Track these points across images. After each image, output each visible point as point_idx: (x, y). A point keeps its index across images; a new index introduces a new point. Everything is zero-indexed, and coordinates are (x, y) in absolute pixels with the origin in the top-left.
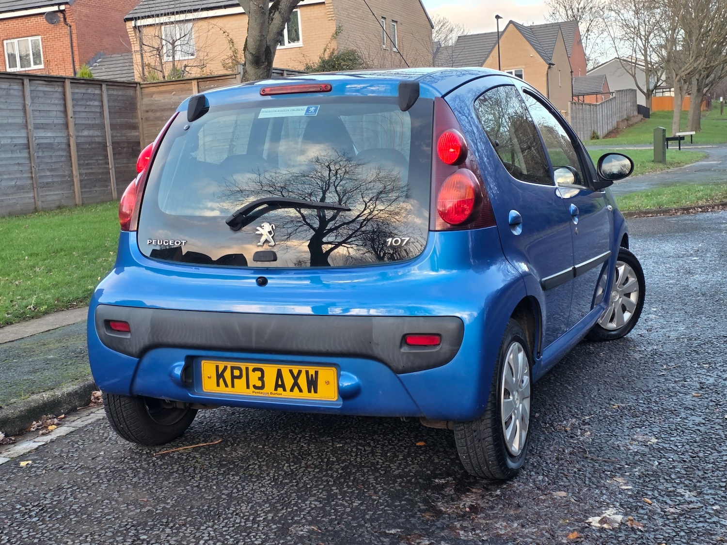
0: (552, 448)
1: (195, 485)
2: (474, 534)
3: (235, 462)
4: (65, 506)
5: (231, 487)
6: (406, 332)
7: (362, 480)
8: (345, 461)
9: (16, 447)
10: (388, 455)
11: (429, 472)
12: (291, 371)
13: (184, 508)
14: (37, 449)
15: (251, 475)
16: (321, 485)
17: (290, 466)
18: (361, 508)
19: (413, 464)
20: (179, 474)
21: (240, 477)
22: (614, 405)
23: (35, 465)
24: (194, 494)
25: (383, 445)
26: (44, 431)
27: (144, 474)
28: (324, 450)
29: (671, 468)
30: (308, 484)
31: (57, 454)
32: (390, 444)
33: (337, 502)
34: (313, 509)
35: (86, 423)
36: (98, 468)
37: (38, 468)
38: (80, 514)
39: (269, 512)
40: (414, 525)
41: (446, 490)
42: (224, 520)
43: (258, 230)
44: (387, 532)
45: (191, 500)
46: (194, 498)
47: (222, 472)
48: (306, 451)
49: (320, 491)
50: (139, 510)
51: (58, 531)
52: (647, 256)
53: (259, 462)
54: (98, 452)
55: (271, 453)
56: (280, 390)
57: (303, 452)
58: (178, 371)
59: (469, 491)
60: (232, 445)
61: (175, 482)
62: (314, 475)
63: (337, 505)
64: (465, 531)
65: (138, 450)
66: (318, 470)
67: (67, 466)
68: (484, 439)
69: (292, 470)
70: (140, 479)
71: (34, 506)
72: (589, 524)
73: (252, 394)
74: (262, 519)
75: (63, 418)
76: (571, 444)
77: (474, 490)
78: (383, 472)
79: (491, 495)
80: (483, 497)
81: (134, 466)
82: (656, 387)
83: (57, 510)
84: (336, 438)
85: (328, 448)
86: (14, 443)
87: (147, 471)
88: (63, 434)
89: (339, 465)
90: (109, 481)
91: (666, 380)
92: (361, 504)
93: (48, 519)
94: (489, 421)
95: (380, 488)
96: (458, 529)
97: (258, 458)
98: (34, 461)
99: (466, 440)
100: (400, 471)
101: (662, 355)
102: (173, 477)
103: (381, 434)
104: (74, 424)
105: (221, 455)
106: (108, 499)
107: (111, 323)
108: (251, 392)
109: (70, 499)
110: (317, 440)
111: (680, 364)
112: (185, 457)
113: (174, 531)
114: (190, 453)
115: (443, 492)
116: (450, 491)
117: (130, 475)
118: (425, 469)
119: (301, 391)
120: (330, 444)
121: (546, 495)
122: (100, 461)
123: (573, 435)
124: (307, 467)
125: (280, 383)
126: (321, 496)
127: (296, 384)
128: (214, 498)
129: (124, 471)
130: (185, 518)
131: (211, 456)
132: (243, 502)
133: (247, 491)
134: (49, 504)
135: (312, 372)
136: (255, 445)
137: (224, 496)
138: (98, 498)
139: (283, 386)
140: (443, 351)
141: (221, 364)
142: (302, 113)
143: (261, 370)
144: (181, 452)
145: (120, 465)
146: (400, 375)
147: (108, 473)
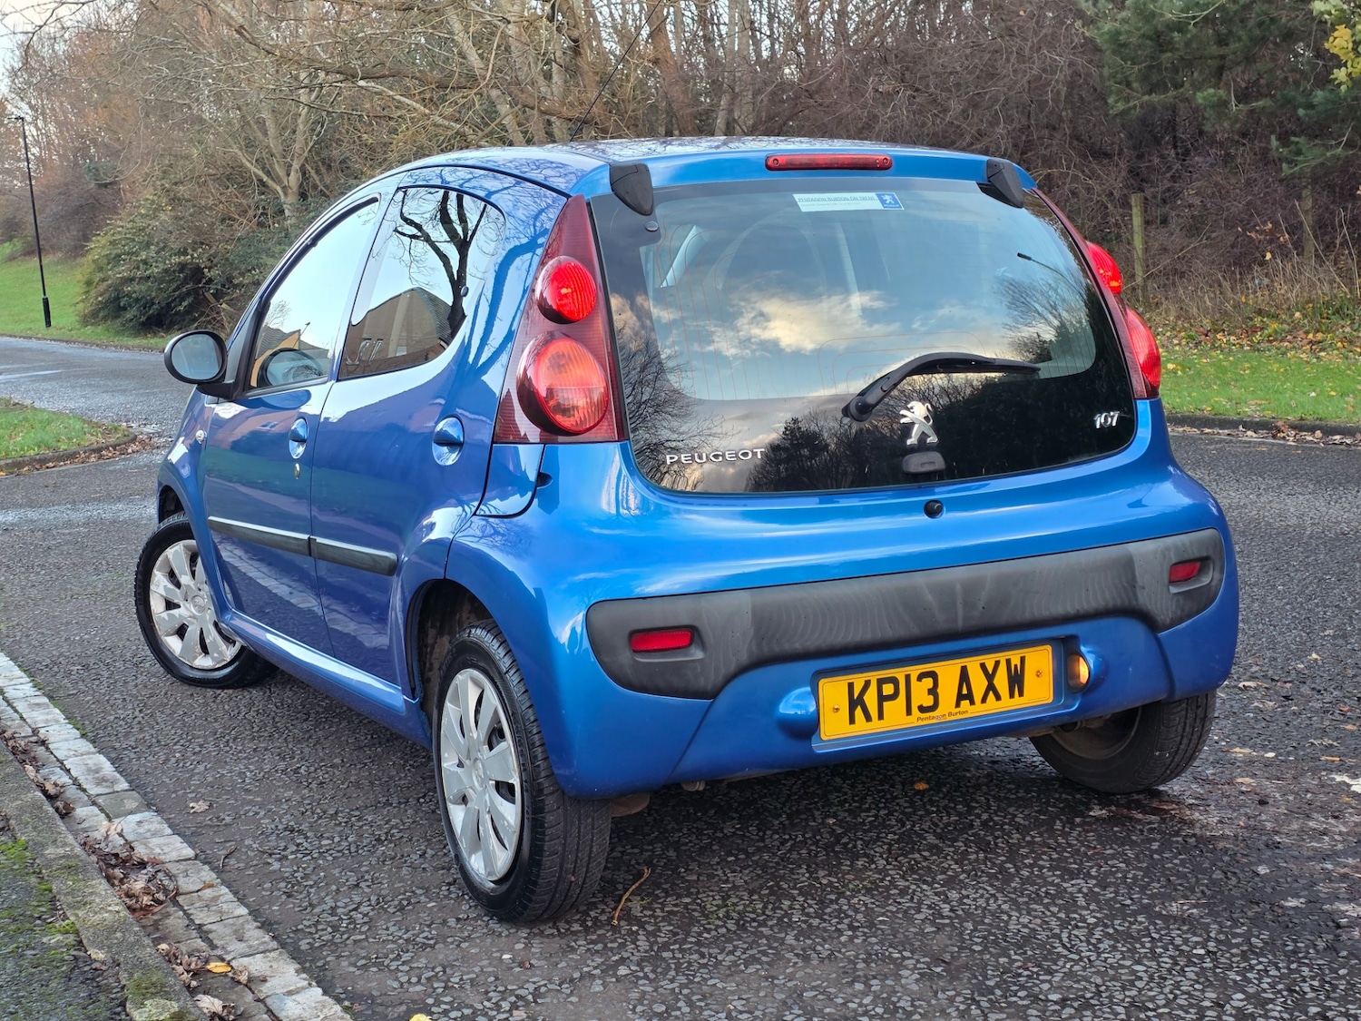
6: (1174, 561)
12: (983, 666)
43: (904, 416)
56: (965, 703)
73: (916, 724)
108: (916, 719)
119: (998, 697)
125: (965, 691)
127: (991, 687)
135: (1016, 661)
139: (970, 697)
140: (1214, 583)
141: (858, 680)
142: (877, 205)
143: (933, 675)
144: (636, 907)
145: (614, 955)
146: (1162, 634)
147: (642, 970)
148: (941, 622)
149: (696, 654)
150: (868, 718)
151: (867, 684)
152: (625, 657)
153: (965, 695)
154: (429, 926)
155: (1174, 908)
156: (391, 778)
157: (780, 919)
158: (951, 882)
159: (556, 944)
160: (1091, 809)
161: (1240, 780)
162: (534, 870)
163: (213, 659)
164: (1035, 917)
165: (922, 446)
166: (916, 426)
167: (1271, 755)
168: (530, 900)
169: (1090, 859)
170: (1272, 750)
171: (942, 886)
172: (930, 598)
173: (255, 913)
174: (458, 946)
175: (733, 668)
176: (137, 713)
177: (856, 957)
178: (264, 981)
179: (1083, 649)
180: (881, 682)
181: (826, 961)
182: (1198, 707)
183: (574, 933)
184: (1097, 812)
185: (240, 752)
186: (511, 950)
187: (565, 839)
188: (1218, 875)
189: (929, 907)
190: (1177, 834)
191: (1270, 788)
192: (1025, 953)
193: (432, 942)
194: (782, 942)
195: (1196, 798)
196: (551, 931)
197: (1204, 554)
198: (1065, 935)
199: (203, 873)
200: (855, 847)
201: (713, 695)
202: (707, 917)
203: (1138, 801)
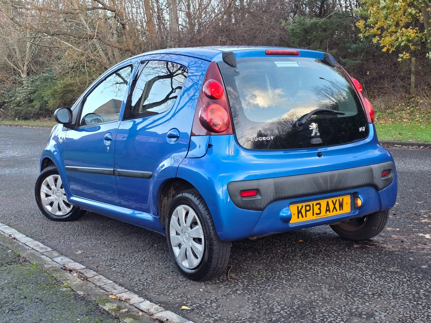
6: (383, 170)
12: (333, 201)
23: (194, 306)
43: (311, 127)
56: (328, 212)
108: (315, 217)
119: (336, 211)
125: (328, 209)
127: (335, 208)
135: (341, 200)
139: (329, 210)
140: (392, 177)
141: (300, 205)
142: (297, 65)
143: (319, 204)
144: (233, 275)
145: (234, 288)
146: (379, 192)
147: (244, 292)
148: (324, 188)
149: (259, 197)
150: (303, 217)
151: (302, 206)
152: (239, 198)
153: (328, 210)
154: (172, 283)
155: (391, 269)
156: (136, 244)
157: (278, 277)
158: (323, 265)
159: (214, 286)
160: (354, 245)
161: (393, 236)
162: (209, 264)
163: (63, 212)
164: (353, 273)
165: (316, 136)
166: (314, 130)
167: (398, 229)
168: (207, 273)
169: (361, 258)
170: (398, 228)
171: (321, 267)
172: (321, 181)
173: (115, 282)
174: (184, 288)
175: (269, 202)
176: (41, 229)
177: (307, 285)
178: (129, 300)
179: (359, 196)
180: (306, 206)
181: (298, 287)
182: (385, 214)
183: (218, 283)
184: (355, 246)
185: (82, 239)
186: (202, 288)
187: (219, 254)
188: (399, 261)
189: (321, 272)
190: (382, 250)
191: (402, 238)
192: (355, 282)
193: (176, 287)
194: (282, 283)
195: (383, 241)
196: (211, 283)
197: (390, 168)
198: (364, 278)
199: (91, 272)
200: (290, 257)
201: (262, 210)
202: (256, 277)
203: (366, 243)
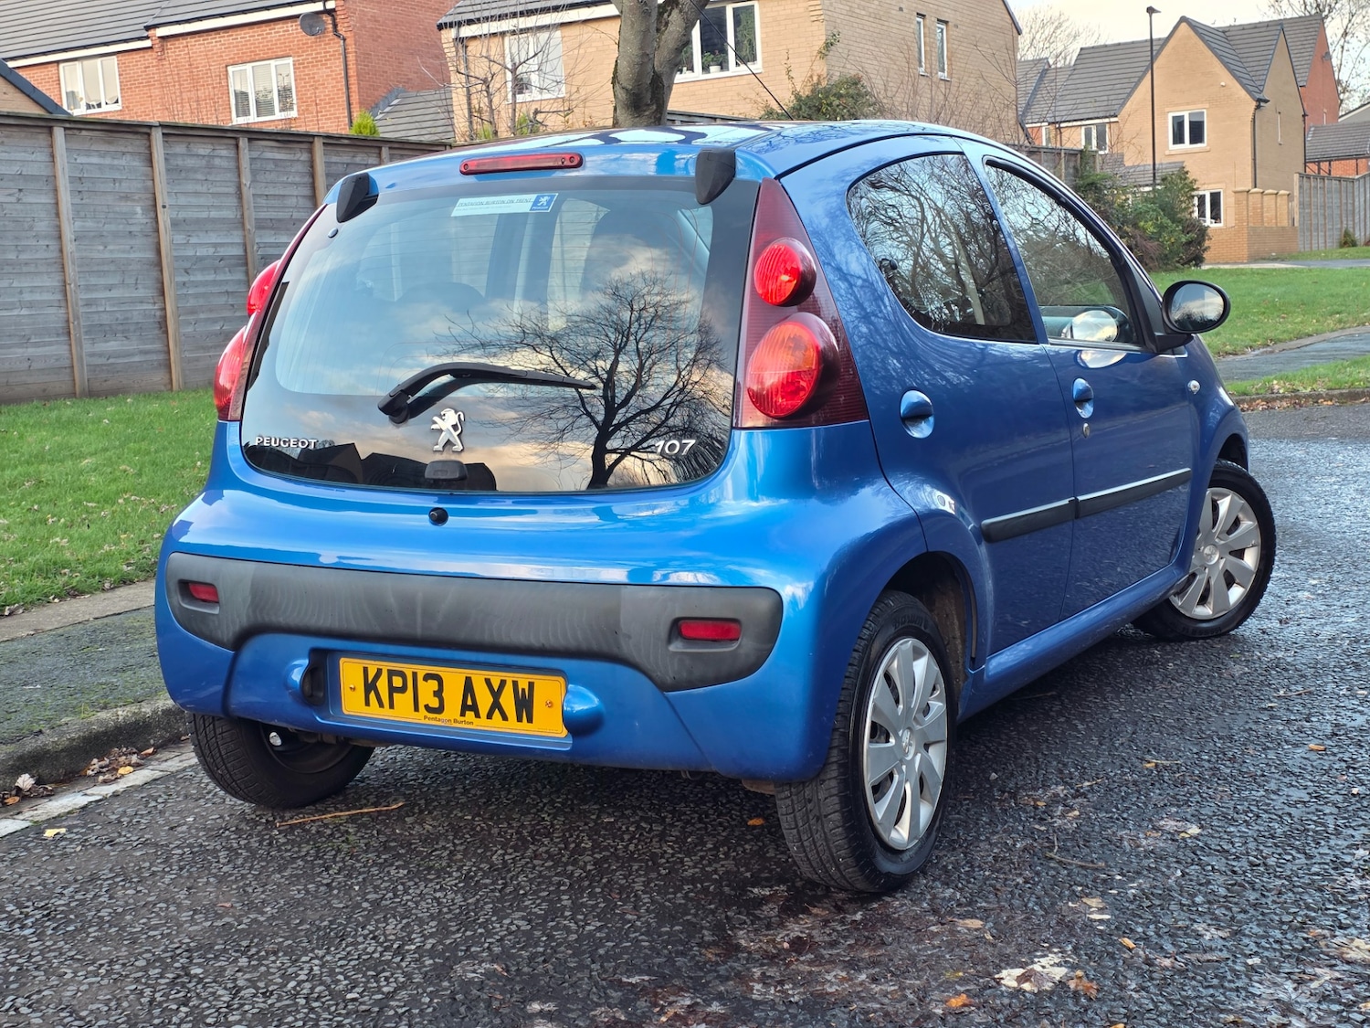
0: (995, 839)
1: (325, 882)
2: (779, 991)
3: (411, 844)
4: (89, 910)
5: (386, 888)
6: (678, 614)
7: (621, 886)
8: (606, 849)
9: (50, 803)
10: (689, 840)
11: (748, 875)
12: (488, 682)
13: (288, 923)
14: (84, 808)
15: (429, 869)
16: (544, 890)
17: (503, 855)
18: (598, 935)
19: (726, 859)
20: (307, 862)
21: (408, 873)
22: (1149, 762)
23: (68, 836)
24: (316, 898)
25: (688, 822)
26: (107, 776)
27: (246, 860)
28: (578, 827)
29: (1201, 885)
30: (522, 888)
31: (113, 817)
32: (700, 820)
33: (558, 923)
34: (510, 933)
35: (185, 764)
36: (172, 846)
37: (72, 841)
38: (107, 925)
39: (432, 935)
40: (679, 969)
41: (765, 907)
42: (347, 946)
44: (625, 980)
45: (306, 909)
46: (312, 906)
47: (381, 861)
48: (545, 828)
49: (538, 901)
50: (209, 923)
51: (57, 954)
52: (1350, 478)
53: (455, 845)
54: (184, 818)
55: (482, 829)
56: (470, 715)
57: (539, 830)
58: (297, 676)
59: (806, 911)
60: (421, 812)
61: (291, 876)
62: (540, 872)
63: (555, 928)
64: (764, 983)
65: (254, 816)
66: (551, 863)
67: (122, 839)
68: (826, 816)
69: (505, 862)
70: (234, 868)
71: (37, 908)
72: (998, 982)
73: (423, 721)
74: (413, 947)
75: (150, 754)
76: (1033, 833)
77: (815, 911)
78: (663, 872)
79: (842, 922)
80: (826, 922)
81: (235, 845)
82: (1245, 731)
83: (72, 917)
84: (609, 806)
85: (586, 824)
86: (50, 795)
87: (253, 853)
88: (139, 782)
89: (591, 855)
90: (181, 869)
91: (1272, 717)
92: (599, 929)
93: (50, 932)
94: (833, 783)
95: (646, 900)
96: (754, 981)
97: (455, 838)
98: (70, 828)
99: (795, 817)
100: (697, 870)
101: (1286, 670)
102: (294, 866)
103: (692, 802)
104: (164, 766)
105: (394, 830)
106: (166, 901)
107: (191, 586)
108: (421, 717)
109: (101, 899)
110: (572, 810)
111: (1313, 689)
112: (329, 832)
113: (252, 963)
114: (341, 824)
115: (757, 912)
116: (770, 910)
117: (222, 861)
118: (742, 869)
119: (505, 718)
120: (594, 817)
121: (943, 924)
122: (182, 832)
123: (1044, 816)
124: (536, 856)
125: (469, 702)
126: (536, 910)
127: (496, 705)
128: (347, 907)
129: (215, 851)
130: (281, 940)
131: (375, 832)
132: (394, 917)
133: (409, 897)
134: (63, 905)
135: (523, 685)
136: (460, 815)
137: (365, 905)
138: (150, 899)
139: (474, 708)
141: (370, 666)
142: (524, 208)
143: (439, 679)
144: (326, 822)
145: (213, 842)
146: (671, 695)
149: (216, 611)
150: (381, 705)
151: (379, 672)
153: (469, 706)
159: (226, 823)
166: (444, 434)
174: (205, 805)
179: (571, 687)
180: (391, 673)
186: (204, 817)
193: (208, 798)
197: (730, 615)
